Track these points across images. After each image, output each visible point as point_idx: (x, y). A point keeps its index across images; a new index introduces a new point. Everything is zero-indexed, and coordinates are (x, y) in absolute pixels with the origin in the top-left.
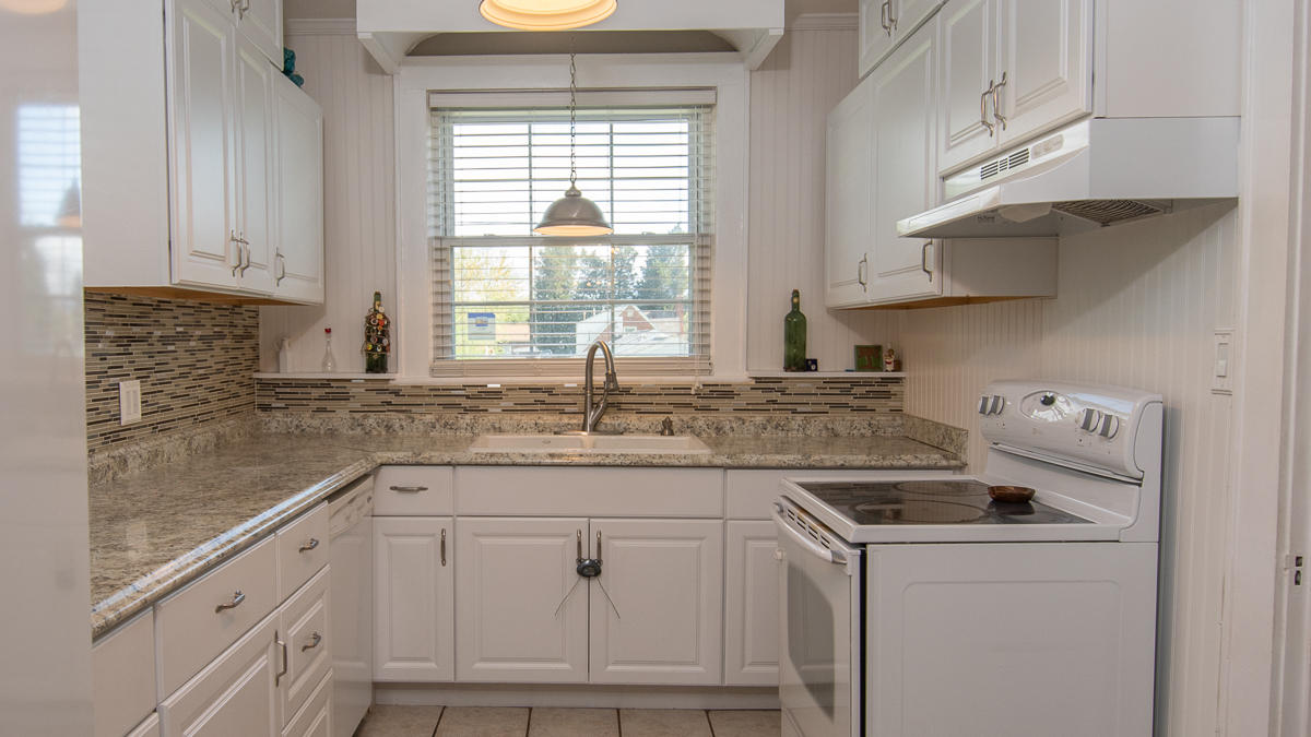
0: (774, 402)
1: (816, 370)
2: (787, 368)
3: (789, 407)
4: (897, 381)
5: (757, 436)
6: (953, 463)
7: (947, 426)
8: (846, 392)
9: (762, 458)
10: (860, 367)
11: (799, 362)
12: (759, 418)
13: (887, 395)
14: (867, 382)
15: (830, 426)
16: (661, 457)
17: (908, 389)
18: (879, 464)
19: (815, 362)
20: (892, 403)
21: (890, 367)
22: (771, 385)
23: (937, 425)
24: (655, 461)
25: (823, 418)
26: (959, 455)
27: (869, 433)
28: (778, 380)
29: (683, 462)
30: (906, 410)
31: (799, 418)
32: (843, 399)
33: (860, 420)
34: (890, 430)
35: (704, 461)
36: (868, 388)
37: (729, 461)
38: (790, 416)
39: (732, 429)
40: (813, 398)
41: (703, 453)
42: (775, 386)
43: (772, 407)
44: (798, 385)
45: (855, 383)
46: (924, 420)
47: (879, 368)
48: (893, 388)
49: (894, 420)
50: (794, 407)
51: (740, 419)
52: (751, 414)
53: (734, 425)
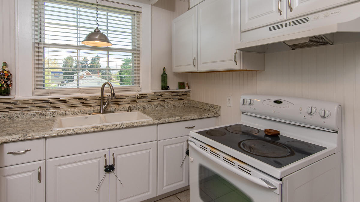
0: (159, 99)
1: (169, 89)
2: (162, 89)
3: (163, 100)
4: (189, 91)
5: (155, 109)
6: (217, 115)
7: (212, 105)
8: (177, 95)
9: (169, 119)
10: (180, 88)
11: (165, 87)
12: (155, 104)
13: (186, 95)
14: (182, 92)
15: (174, 105)
16: (137, 123)
17: (191, 94)
19: (169, 87)
20: (188, 97)
21: (187, 88)
22: (158, 94)
23: (207, 104)
24: (135, 125)
25: (172, 102)
26: (218, 113)
27: (183, 106)
28: (160, 92)
29: (145, 124)
30: (191, 99)
31: (166, 103)
32: (176, 97)
33: (181, 102)
34: (188, 104)
35: (152, 123)
36: (182, 94)
37: (159, 122)
38: (163, 102)
40: (169, 97)
41: (149, 120)
42: (159, 94)
43: (158, 100)
44: (165, 94)
45: (179, 92)
46: (201, 102)
47: (184, 88)
48: (188, 93)
49: (189, 102)
50: (164, 100)
51: (150, 104)
52: (152, 102)
53: (149, 106)
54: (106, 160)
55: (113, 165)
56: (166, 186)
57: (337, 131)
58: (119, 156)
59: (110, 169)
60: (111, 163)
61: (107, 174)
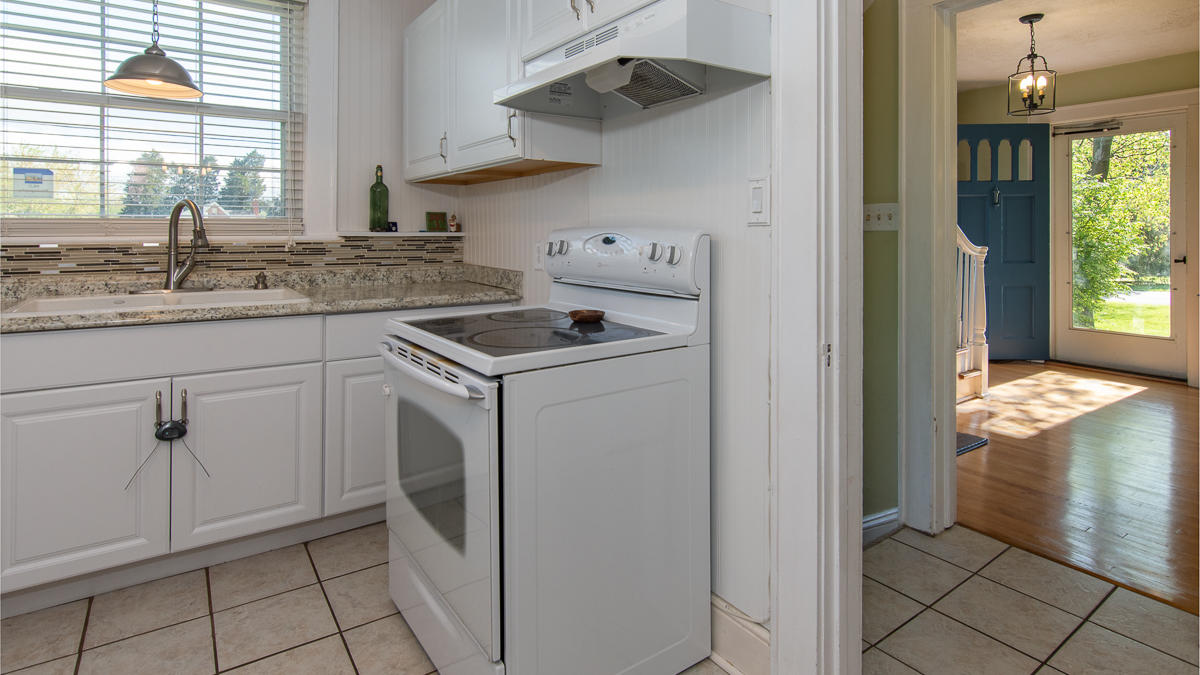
0: (362, 257)
1: (396, 231)
2: (372, 229)
3: (375, 261)
4: (459, 239)
5: (347, 286)
6: (513, 297)
7: (505, 271)
8: (420, 248)
9: (360, 302)
10: (431, 229)
11: (381, 222)
12: (349, 271)
13: (451, 250)
14: (437, 240)
15: (409, 275)
16: (257, 308)
17: (466, 245)
18: (459, 301)
19: (395, 224)
20: (455, 256)
21: (453, 229)
22: (359, 243)
23: (496, 271)
24: (250, 313)
25: (403, 268)
26: (517, 291)
27: (439, 280)
28: (366, 239)
29: (282, 312)
30: (467, 259)
31: (383, 269)
32: (418, 254)
33: (432, 270)
34: (455, 276)
35: (303, 309)
36: (437, 245)
37: (329, 308)
38: (376, 268)
39: (325, 281)
40: (394, 253)
41: (302, 302)
42: (363, 243)
43: (359, 261)
44: (382, 243)
45: (428, 241)
46: (483, 267)
47: (445, 229)
48: (457, 245)
49: (457, 268)
50: (379, 261)
51: (331, 272)
52: (342, 267)
53: (326, 277)
54: (159, 407)
55: (184, 421)
56: (354, 489)
57: (698, 296)
58: (204, 399)
59: (172, 432)
60: (177, 417)
61: (165, 445)
